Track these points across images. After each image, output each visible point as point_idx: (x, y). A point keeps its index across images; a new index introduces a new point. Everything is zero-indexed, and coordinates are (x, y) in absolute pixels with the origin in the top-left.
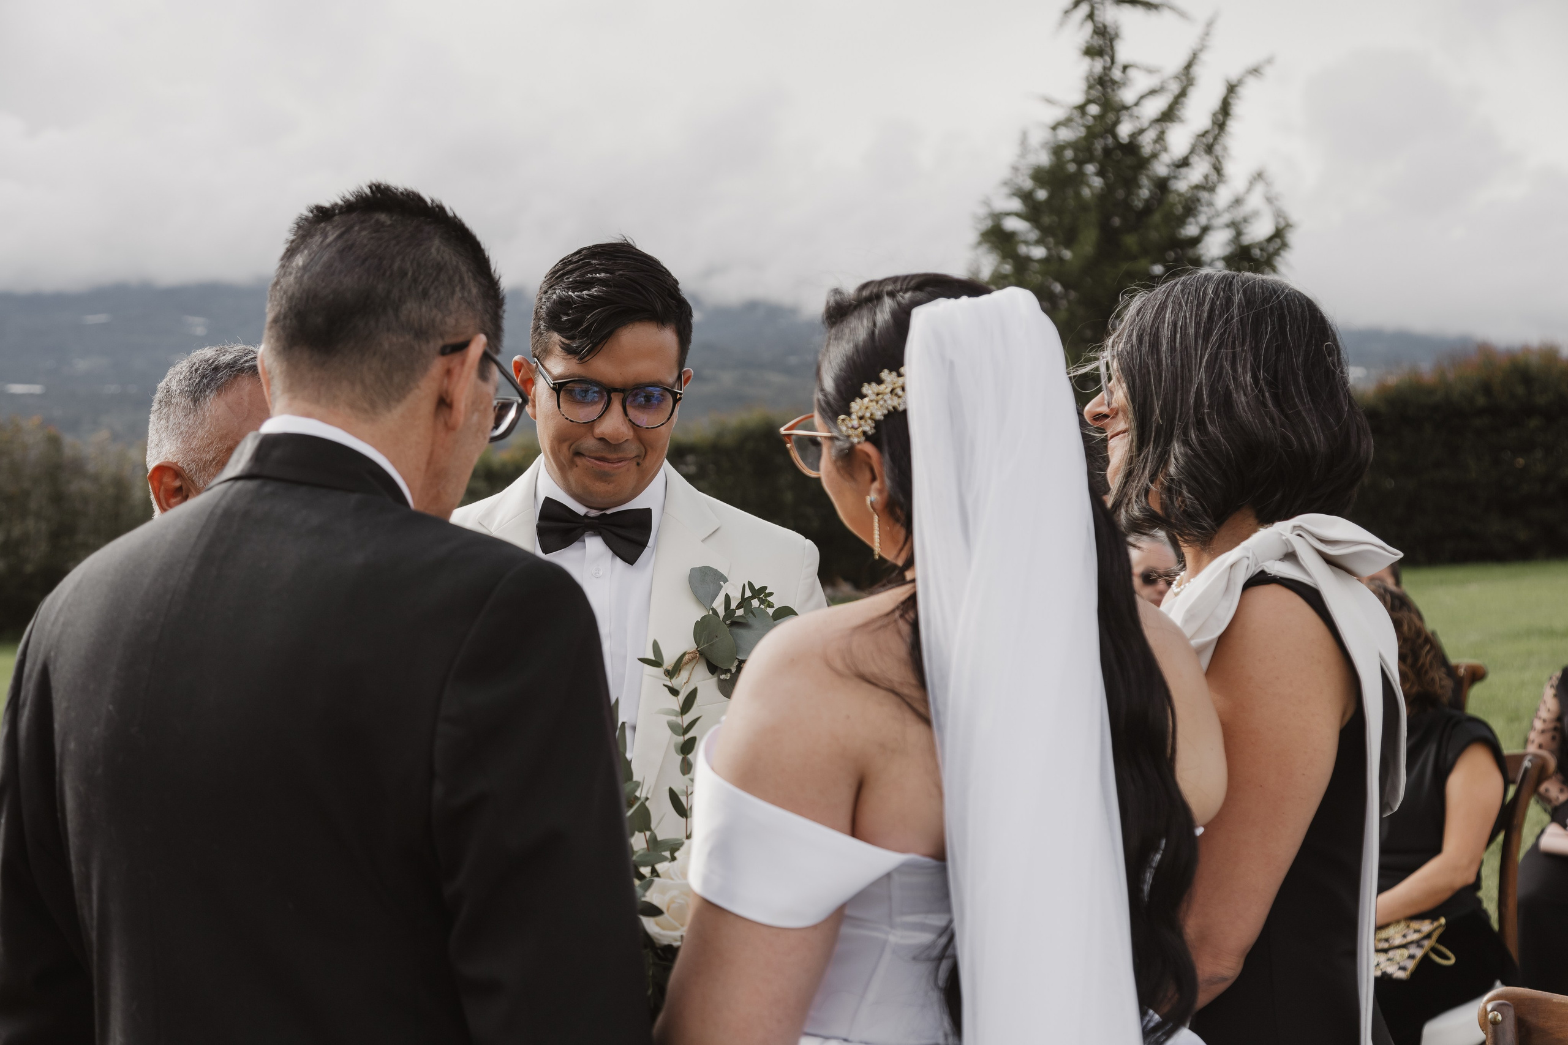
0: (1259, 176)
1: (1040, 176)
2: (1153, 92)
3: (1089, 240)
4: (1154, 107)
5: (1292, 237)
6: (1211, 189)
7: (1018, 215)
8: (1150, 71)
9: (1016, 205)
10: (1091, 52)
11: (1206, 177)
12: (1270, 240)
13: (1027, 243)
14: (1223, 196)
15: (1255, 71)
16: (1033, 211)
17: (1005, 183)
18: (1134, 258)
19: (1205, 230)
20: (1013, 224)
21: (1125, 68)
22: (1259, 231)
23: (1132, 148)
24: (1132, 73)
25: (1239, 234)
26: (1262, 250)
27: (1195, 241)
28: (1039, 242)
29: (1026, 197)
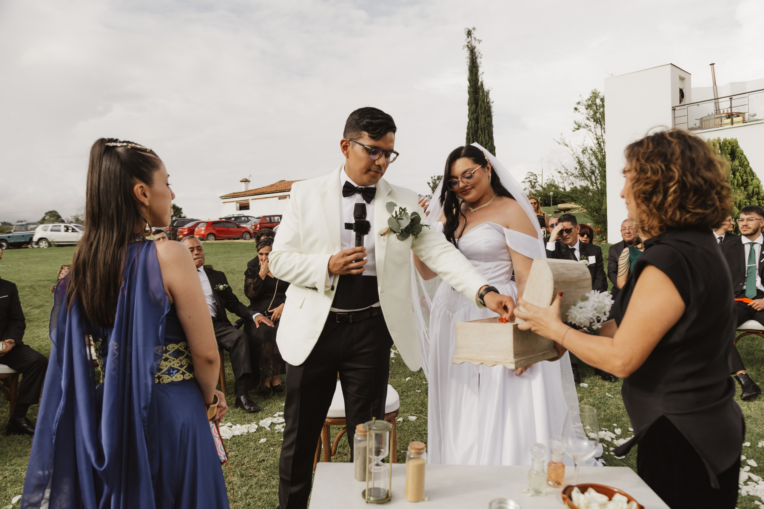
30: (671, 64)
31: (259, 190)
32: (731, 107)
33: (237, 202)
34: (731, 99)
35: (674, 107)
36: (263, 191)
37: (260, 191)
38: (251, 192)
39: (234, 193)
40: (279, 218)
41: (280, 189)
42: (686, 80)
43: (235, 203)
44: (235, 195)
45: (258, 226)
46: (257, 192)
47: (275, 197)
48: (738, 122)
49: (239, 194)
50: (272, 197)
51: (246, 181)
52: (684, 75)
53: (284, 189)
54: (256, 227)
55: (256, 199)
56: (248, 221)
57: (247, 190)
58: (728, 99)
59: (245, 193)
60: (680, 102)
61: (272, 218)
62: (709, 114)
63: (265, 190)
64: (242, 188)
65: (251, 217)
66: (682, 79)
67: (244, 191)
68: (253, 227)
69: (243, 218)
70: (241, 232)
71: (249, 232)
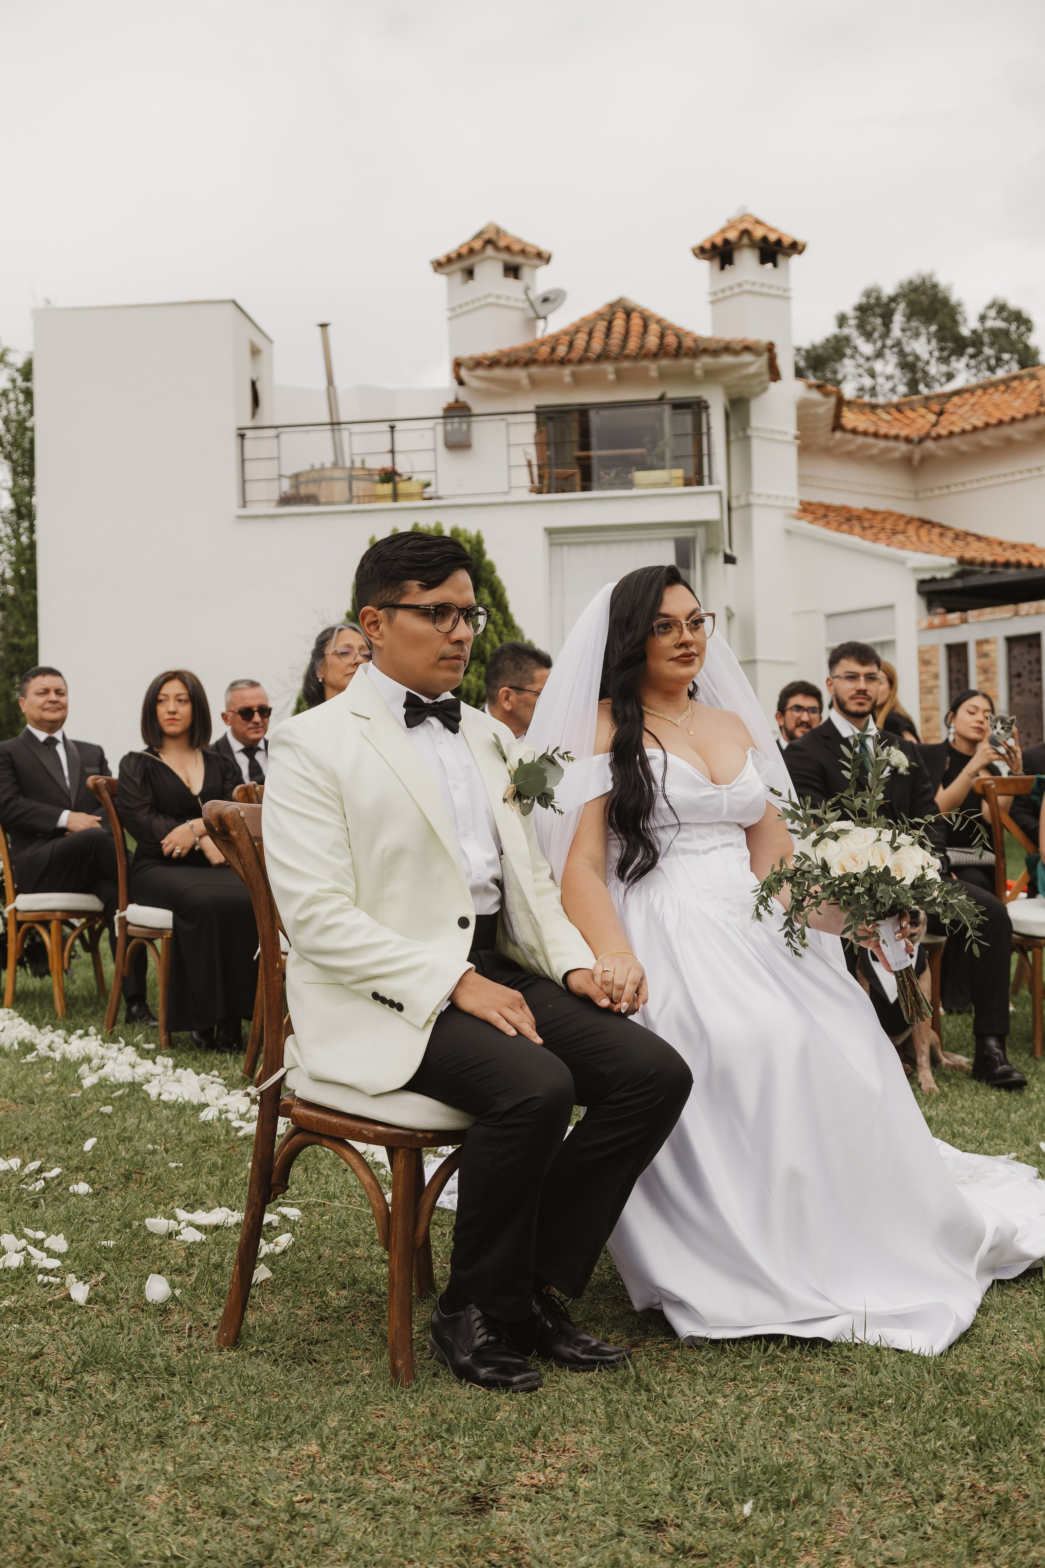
30: (234, 302)
32: (392, 452)
34: (392, 428)
35: (242, 429)
42: (264, 356)
48: (409, 496)
52: (260, 343)
58: (385, 427)
60: (254, 414)
62: (313, 466)
66: (255, 352)
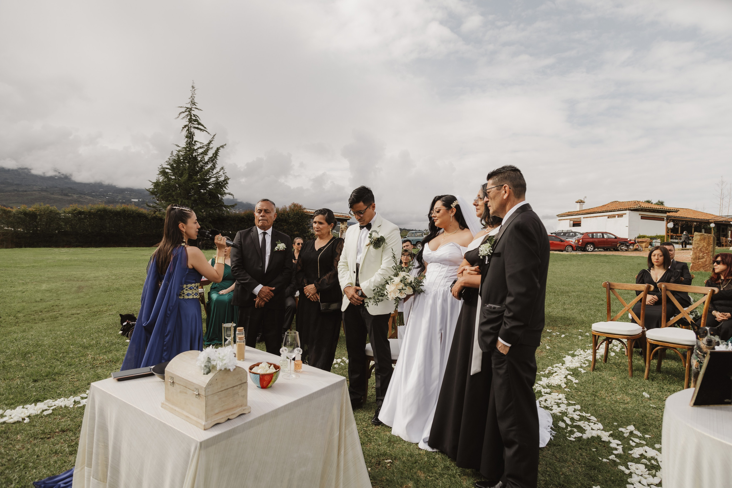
0: (222, 168)
1: (174, 161)
2: (201, 148)
3: (186, 176)
4: (200, 151)
5: (229, 181)
6: (213, 170)
7: (169, 169)
8: (201, 143)
9: (169, 167)
10: (187, 137)
11: (211, 167)
12: (224, 181)
13: (171, 175)
14: (215, 171)
15: (222, 146)
16: (173, 168)
17: (166, 162)
18: (196, 181)
19: (210, 178)
20: (167, 170)
21: (195, 142)
22: (222, 179)
23: (195, 158)
24: (197, 143)
25: (217, 179)
26: (222, 183)
27: (209, 180)
28: (173, 176)
29: (172, 165)
31: (592, 209)
33: (571, 220)
36: (594, 211)
37: (592, 211)
38: (583, 212)
39: (569, 212)
40: (601, 234)
41: (610, 209)
43: (569, 220)
44: (570, 213)
45: (581, 241)
46: (589, 211)
47: (604, 216)
49: (573, 213)
50: (602, 216)
51: (581, 202)
53: (614, 209)
54: (579, 241)
55: (587, 217)
56: (575, 235)
57: (581, 210)
59: (579, 212)
61: (595, 234)
63: (596, 210)
64: (577, 208)
65: (579, 233)
67: (579, 210)
68: (577, 241)
69: (571, 234)
70: (564, 245)
71: (571, 246)
